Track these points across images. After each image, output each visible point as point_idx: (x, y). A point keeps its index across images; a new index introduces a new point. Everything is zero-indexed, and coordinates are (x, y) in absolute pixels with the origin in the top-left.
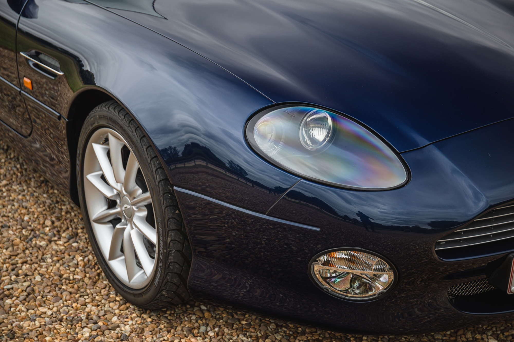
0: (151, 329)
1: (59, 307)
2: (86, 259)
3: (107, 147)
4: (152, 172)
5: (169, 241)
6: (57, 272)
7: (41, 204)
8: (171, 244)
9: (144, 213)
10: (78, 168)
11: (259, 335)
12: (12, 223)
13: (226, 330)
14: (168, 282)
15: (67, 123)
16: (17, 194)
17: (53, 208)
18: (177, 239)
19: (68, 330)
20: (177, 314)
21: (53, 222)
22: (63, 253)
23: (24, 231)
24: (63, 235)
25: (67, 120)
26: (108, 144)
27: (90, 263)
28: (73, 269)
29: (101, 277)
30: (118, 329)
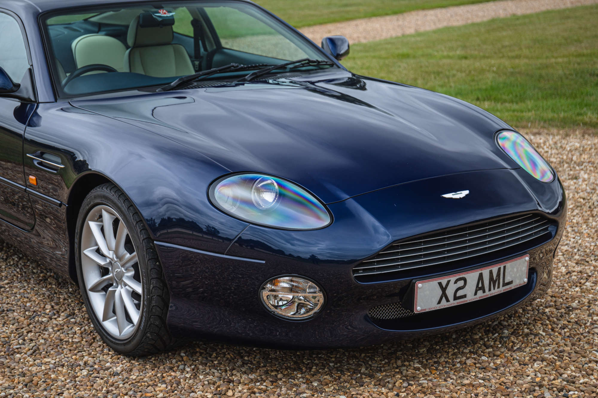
0: (138, 369)
1: (61, 359)
2: (83, 329)
3: (101, 223)
4: (137, 233)
5: (151, 288)
6: (58, 337)
7: (40, 295)
8: (153, 290)
9: (132, 273)
10: (76, 246)
11: (228, 369)
12: (15, 308)
13: (201, 367)
14: (151, 324)
15: (67, 208)
16: (18, 289)
17: (52, 297)
18: (158, 286)
19: (69, 371)
20: (160, 359)
21: (52, 307)
22: (63, 326)
23: (27, 313)
24: (62, 314)
25: (67, 205)
26: (102, 221)
27: (86, 331)
28: (72, 335)
29: (96, 340)
30: (111, 369)
